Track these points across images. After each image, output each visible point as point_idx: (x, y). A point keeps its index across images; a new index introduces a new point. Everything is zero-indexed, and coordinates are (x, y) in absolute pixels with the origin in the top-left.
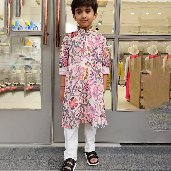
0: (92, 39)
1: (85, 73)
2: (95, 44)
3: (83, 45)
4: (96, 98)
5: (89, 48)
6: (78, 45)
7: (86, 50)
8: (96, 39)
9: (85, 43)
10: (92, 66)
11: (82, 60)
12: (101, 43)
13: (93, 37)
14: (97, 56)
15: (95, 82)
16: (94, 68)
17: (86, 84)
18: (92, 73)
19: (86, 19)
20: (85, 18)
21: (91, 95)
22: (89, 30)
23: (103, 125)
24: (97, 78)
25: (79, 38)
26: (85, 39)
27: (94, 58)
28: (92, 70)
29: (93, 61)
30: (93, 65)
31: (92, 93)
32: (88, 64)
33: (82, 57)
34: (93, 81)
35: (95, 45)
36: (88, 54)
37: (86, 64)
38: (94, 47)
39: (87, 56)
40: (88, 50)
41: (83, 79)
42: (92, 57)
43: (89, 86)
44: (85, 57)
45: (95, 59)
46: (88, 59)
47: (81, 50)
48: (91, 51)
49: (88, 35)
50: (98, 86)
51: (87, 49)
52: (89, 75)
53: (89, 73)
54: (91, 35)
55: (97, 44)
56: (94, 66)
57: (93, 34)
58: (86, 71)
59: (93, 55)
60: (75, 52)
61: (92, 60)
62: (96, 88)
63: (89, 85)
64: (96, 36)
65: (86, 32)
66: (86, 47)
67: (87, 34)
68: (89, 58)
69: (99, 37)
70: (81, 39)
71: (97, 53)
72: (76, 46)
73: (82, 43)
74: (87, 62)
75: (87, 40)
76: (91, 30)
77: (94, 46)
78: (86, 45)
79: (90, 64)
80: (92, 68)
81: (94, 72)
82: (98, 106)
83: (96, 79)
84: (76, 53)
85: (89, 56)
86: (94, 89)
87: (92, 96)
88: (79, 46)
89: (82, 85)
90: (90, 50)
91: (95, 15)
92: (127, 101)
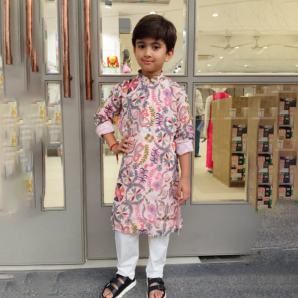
0: (160, 93)
1: (143, 153)
2: (164, 103)
3: (144, 106)
4: (158, 192)
5: (152, 110)
6: (137, 105)
7: (147, 115)
8: (167, 94)
9: (147, 102)
10: (157, 141)
11: (139, 132)
12: (174, 101)
13: (162, 90)
14: (165, 125)
15: (160, 166)
16: (161, 144)
17: (143, 169)
18: (156, 153)
19: (150, 59)
20: (150, 57)
21: (152, 187)
22: (156, 79)
23: (166, 231)
24: (164, 160)
25: (139, 92)
26: (148, 95)
27: (159, 128)
28: (156, 147)
29: (159, 132)
30: (157, 139)
31: (153, 185)
32: (150, 138)
33: (140, 126)
34: (155, 166)
35: (163, 105)
36: (150, 121)
37: (146, 138)
38: (161, 109)
39: (148, 124)
40: (150, 115)
41: (139, 162)
42: (157, 126)
43: (149, 174)
44: (145, 126)
45: (162, 129)
46: (150, 130)
47: (141, 113)
48: (155, 116)
49: (154, 88)
50: (163, 174)
51: (149, 112)
52: (149, 156)
53: (150, 154)
54: (159, 87)
55: (168, 103)
56: (159, 141)
57: (162, 85)
58: (144, 149)
59: (160, 122)
60: (133, 117)
61: (157, 131)
62: (160, 176)
63: (149, 171)
64: (166, 89)
65: (151, 82)
66: (148, 109)
67: (152, 85)
68: (151, 127)
69: (172, 90)
70: (141, 94)
71: (165, 119)
72: (133, 107)
73: (143, 102)
74: (148, 135)
75: (151, 96)
76: (159, 78)
77: (161, 106)
78: (148, 106)
79: (153, 138)
80: (156, 144)
81: (159, 150)
82: (161, 204)
83: (161, 162)
84: (134, 119)
85: (151, 123)
86: (157, 178)
87: (152, 189)
88: (137, 108)
89: (136, 171)
90: (155, 114)
91: (169, 55)
92: (209, 171)
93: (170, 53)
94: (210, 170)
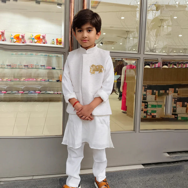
91: (98, 35)
92: (122, 112)
93: (99, 33)
94: (124, 111)
